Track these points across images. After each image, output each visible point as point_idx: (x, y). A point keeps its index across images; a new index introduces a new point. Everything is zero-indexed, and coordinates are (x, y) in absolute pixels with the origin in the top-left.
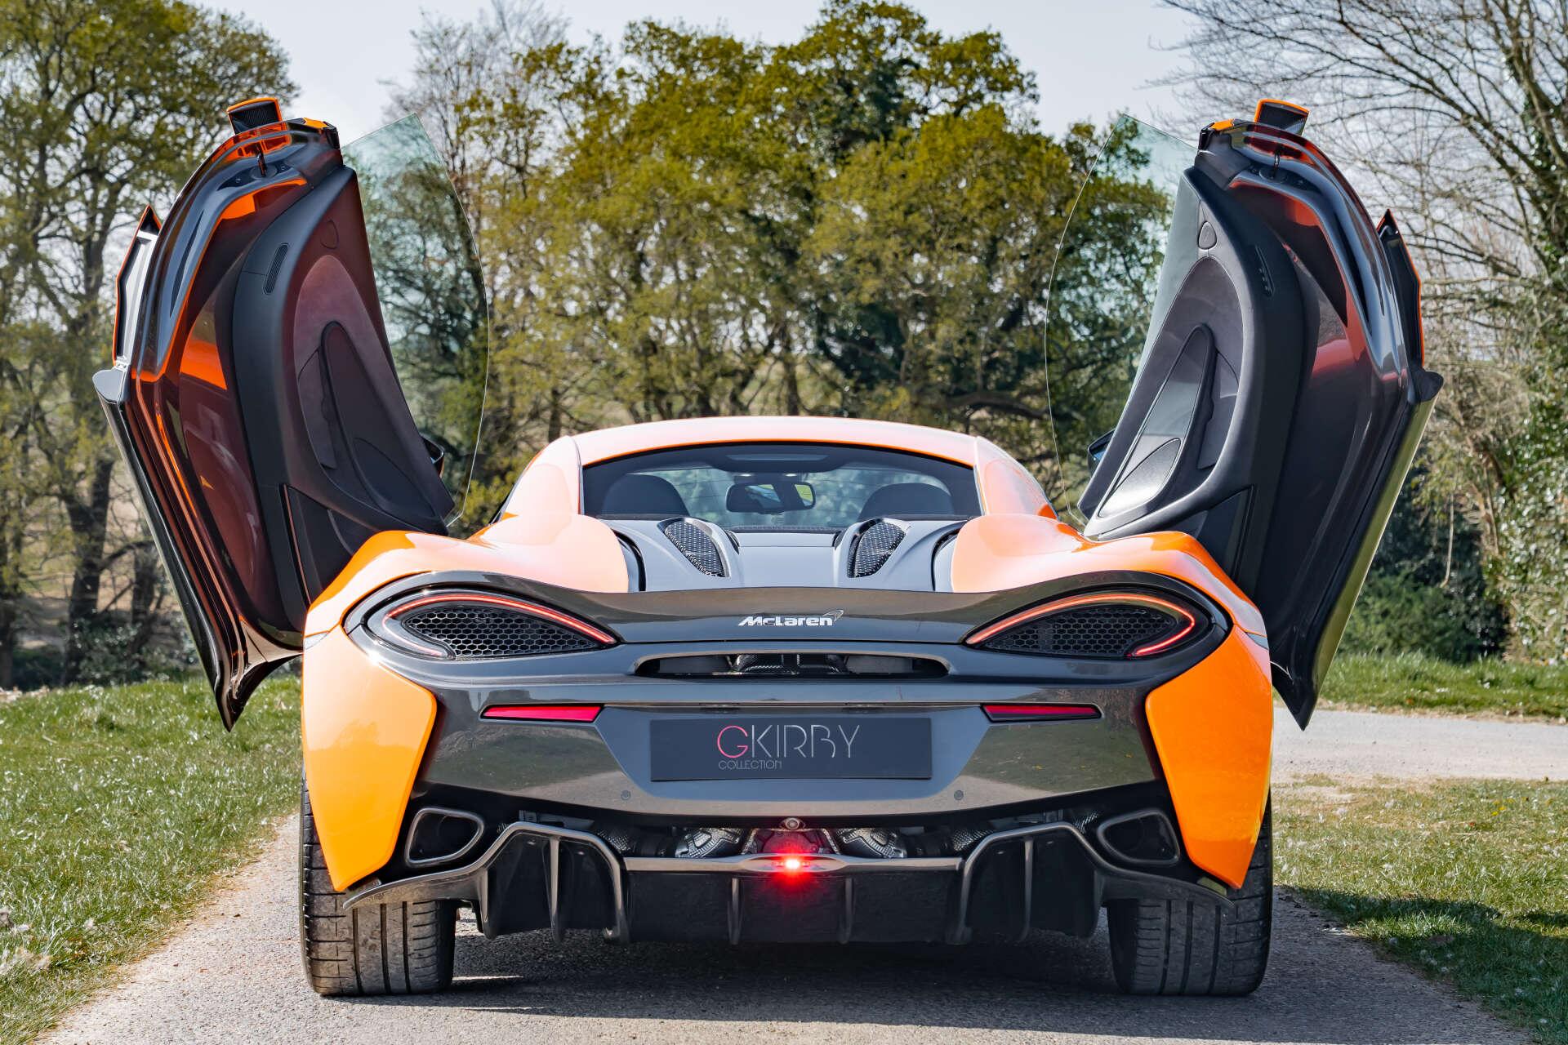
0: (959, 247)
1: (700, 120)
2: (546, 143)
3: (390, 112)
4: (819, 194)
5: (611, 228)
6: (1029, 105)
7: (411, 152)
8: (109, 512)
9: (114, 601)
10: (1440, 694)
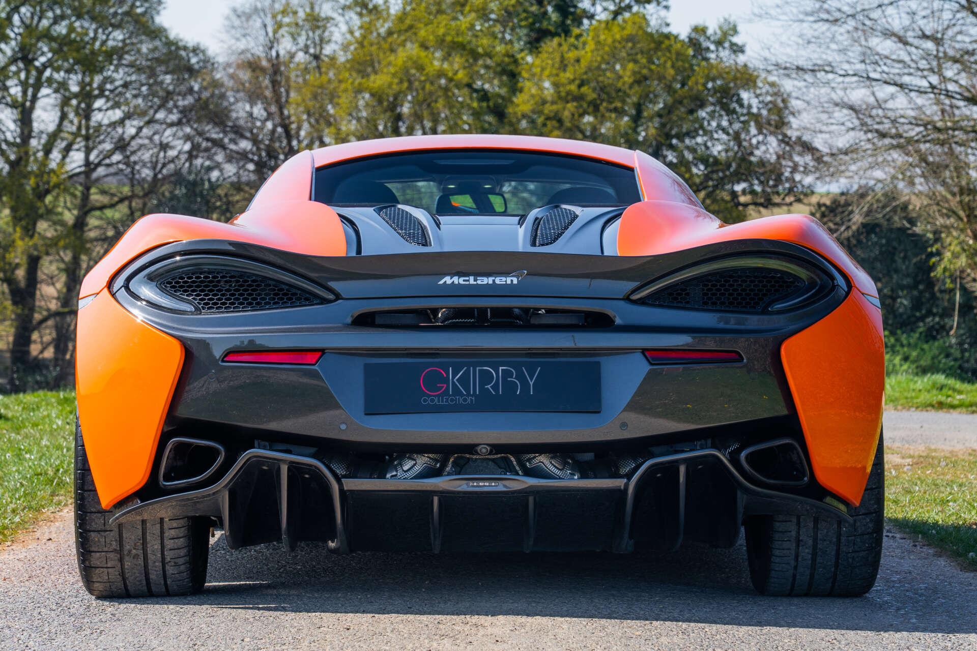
0: (615, 110)
1: (439, 23)
2: (334, 39)
3: (228, 18)
4: (520, 73)
5: (378, 97)
6: (663, 13)
7: (242, 45)
8: (38, 292)
9: (42, 352)
10: (960, 400)
